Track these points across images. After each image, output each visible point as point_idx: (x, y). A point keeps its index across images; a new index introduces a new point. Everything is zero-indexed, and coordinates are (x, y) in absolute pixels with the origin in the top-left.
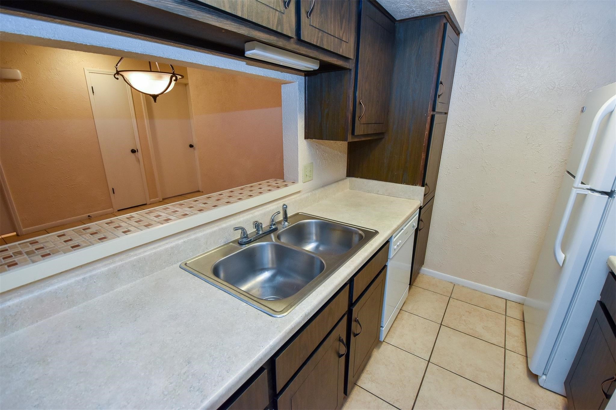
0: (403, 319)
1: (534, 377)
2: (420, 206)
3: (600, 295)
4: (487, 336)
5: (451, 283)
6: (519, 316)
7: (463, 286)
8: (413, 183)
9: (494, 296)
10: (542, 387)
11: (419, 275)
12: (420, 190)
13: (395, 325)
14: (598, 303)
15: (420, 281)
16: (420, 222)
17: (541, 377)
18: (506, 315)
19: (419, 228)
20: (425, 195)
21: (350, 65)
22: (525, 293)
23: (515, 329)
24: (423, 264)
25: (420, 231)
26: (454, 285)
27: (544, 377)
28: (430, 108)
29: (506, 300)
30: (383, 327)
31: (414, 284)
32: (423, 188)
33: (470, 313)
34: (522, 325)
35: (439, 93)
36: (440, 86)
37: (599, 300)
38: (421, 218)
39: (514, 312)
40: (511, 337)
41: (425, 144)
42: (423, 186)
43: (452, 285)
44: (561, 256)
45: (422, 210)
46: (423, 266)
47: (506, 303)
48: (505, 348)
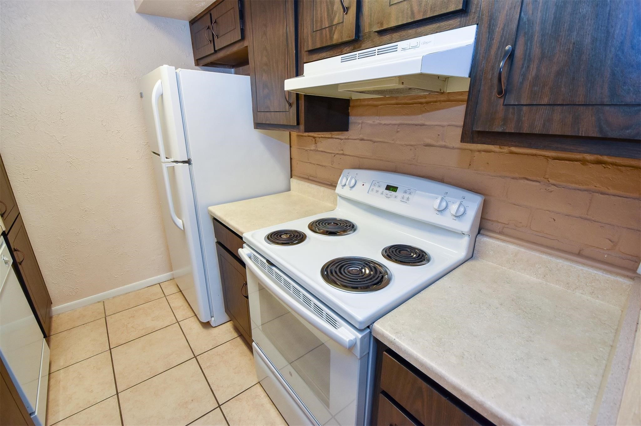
0: (60, 382)
1: (207, 325)
2: (2, 231)
3: (216, 237)
4: (159, 324)
5: (99, 302)
6: (175, 290)
7: (114, 297)
9: (148, 287)
10: (215, 327)
11: (54, 319)
13: (52, 397)
14: (217, 244)
15: (57, 325)
16: (15, 253)
17: (211, 320)
18: (165, 296)
19: (18, 260)
20: (3, 215)
22: (171, 269)
23: (177, 302)
24: (52, 303)
25: (20, 264)
26: (104, 302)
27: (213, 319)
29: (159, 284)
30: (34, 413)
31: (52, 333)
33: (134, 317)
34: (181, 294)
37: (216, 241)
38: (12, 247)
39: (170, 289)
40: (178, 310)
43: (102, 303)
44: (179, 222)
45: (8, 236)
46: (52, 305)
47: (160, 286)
48: (178, 322)
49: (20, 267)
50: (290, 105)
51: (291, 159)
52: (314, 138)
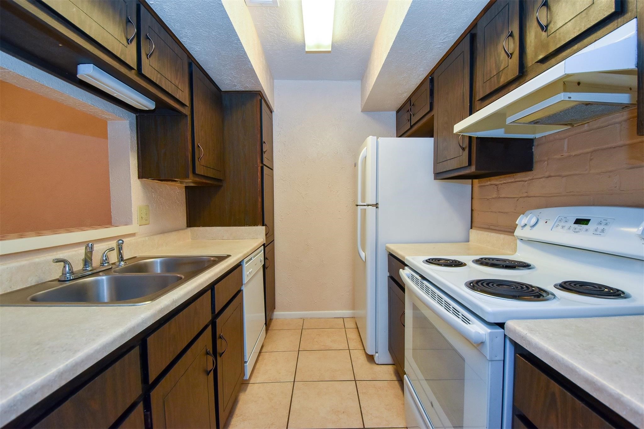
0: (264, 359)
1: (371, 358)
2: (263, 243)
3: (388, 272)
4: (335, 346)
5: (301, 318)
6: (353, 326)
7: (311, 318)
8: (255, 224)
9: (335, 318)
10: (378, 364)
11: (273, 321)
12: (261, 229)
13: (257, 366)
14: (390, 279)
15: (274, 325)
16: (266, 260)
17: (375, 355)
18: (345, 328)
19: (266, 266)
20: (266, 235)
21: (186, 111)
22: (353, 308)
23: (353, 335)
24: (275, 308)
25: (267, 269)
26: (304, 319)
27: (377, 354)
28: (259, 161)
29: (343, 318)
30: (246, 362)
31: (270, 329)
32: (264, 227)
33: (320, 335)
34: (357, 331)
35: (264, 150)
36: (264, 144)
37: (389, 275)
38: (266, 257)
39: (350, 324)
40: (351, 341)
41: (259, 189)
42: (263, 225)
43: (303, 320)
44: (363, 254)
45: (266, 248)
46: (275, 310)
47: (343, 320)
48: (349, 350)
49: (266, 270)
50: (463, 149)
51: (472, 210)
52: (496, 185)
